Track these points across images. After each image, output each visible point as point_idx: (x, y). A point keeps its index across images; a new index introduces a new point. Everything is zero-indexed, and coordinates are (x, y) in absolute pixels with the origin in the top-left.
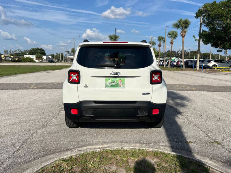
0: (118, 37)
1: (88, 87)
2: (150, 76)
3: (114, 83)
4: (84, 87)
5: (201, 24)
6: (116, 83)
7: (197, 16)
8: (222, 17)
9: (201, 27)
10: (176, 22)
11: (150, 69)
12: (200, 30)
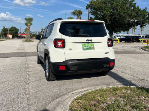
0: (33, 19)
5: (89, 13)
6: (89, 47)
7: (87, 8)
8: (102, 9)
9: (89, 15)
10: (73, 11)
12: (89, 16)
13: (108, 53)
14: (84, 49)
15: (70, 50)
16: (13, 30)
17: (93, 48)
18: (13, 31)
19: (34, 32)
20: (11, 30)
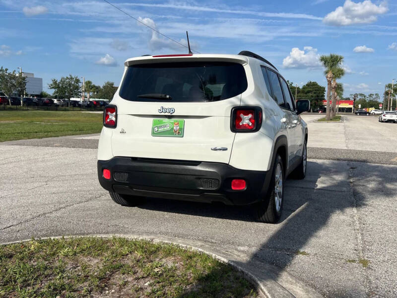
0: (341, 58)
1: (125, 133)
2: (231, 117)
3: (165, 128)
4: (121, 132)
6: (170, 127)
11: (231, 102)
13: (226, 149)
14: (155, 134)
15: (122, 132)
16: (309, 92)
17: (180, 133)
18: (310, 94)
19: (371, 95)
20: (306, 90)
